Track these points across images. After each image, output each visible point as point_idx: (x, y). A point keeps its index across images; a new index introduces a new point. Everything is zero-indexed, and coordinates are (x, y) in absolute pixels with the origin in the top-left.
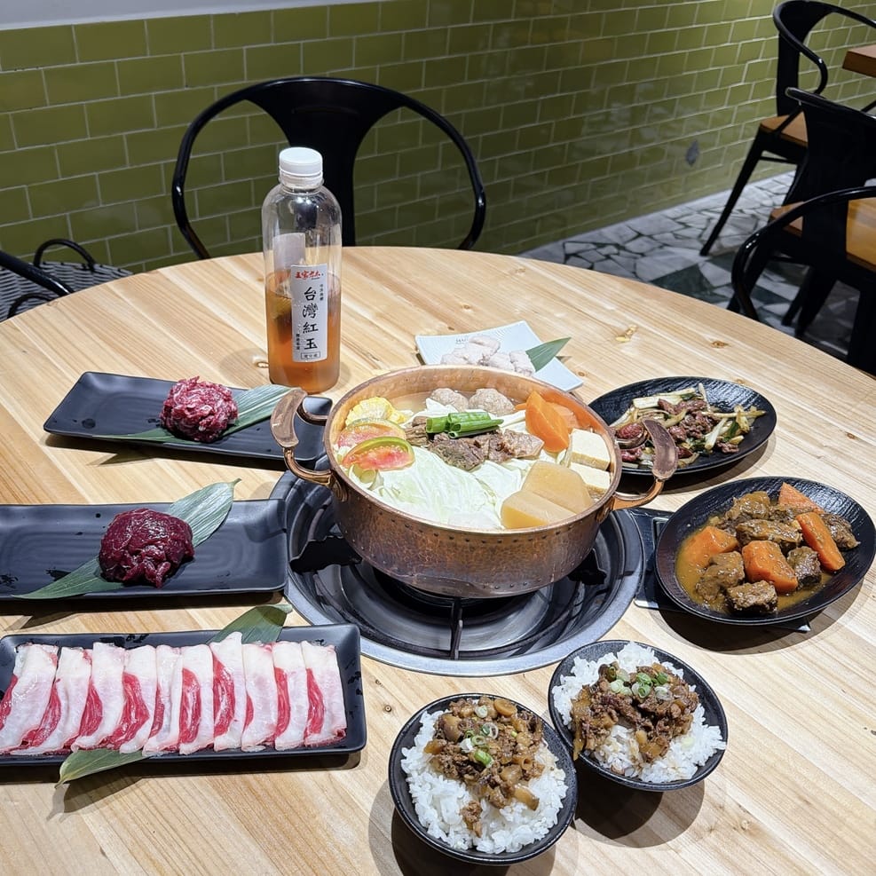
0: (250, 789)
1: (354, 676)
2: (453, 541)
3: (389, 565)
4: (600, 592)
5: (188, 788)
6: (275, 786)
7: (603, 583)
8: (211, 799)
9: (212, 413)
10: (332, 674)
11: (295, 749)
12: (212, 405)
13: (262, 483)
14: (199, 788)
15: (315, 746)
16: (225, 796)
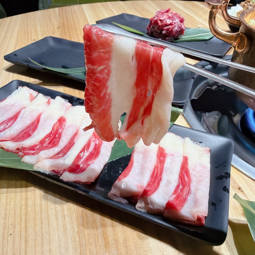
1: (223, 175)
6: (125, 241)
9: (171, 24)
10: (204, 167)
12: (173, 20)
16: (81, 229)
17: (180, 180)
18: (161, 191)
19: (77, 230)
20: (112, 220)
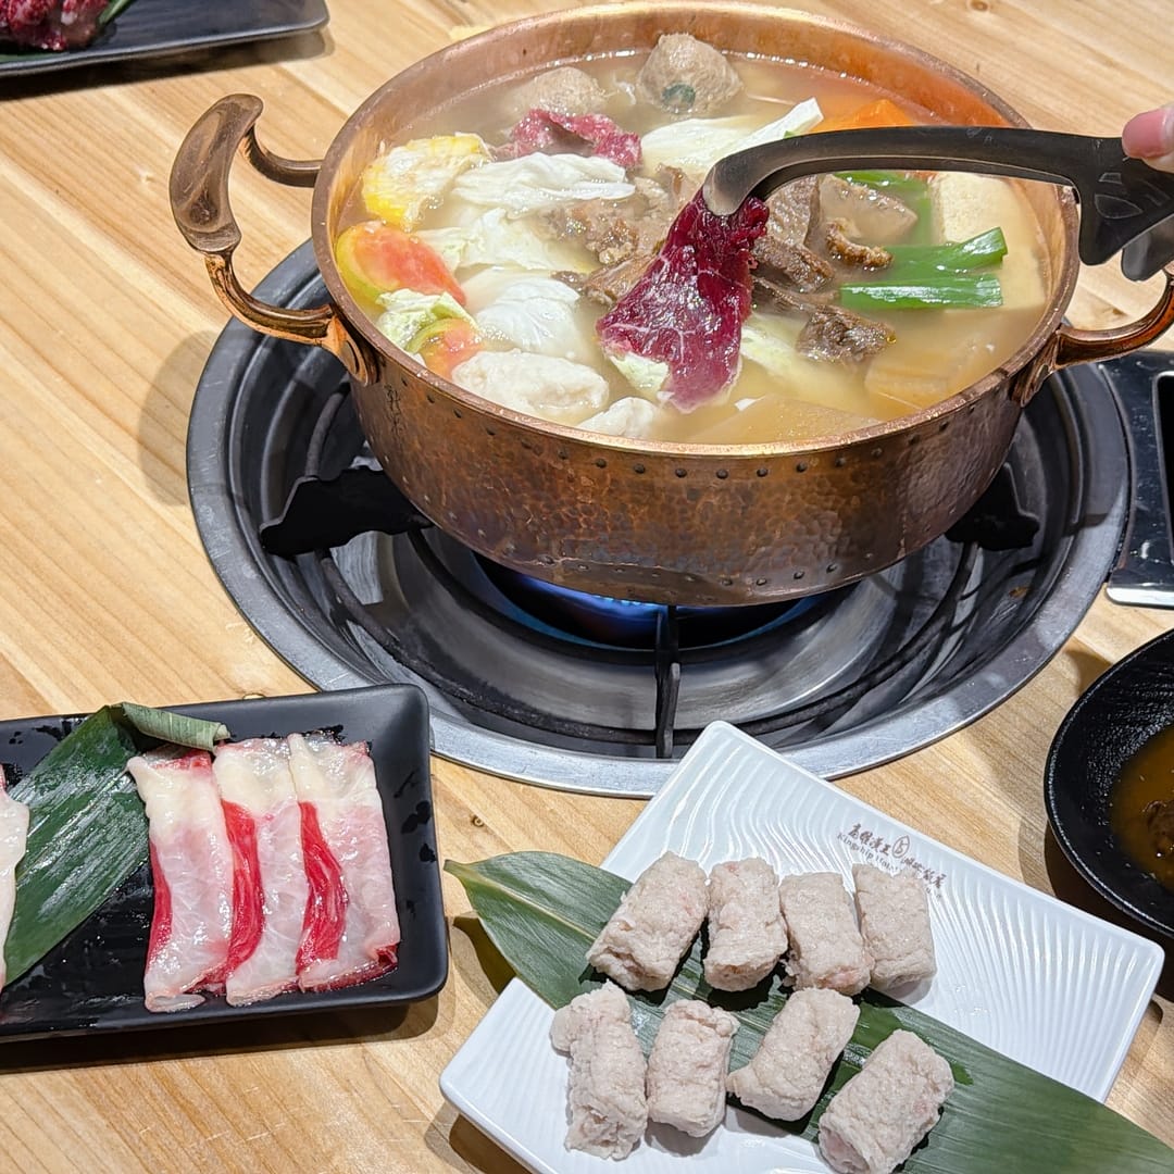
0: (173, 1092)
1: (416, 813)
2: (643, 477)
3: (494, 538)
4: (1020, 569)
5: (26, 1101)
6: (234, 1088)
7: (1030, 544)
8: (80, 1126)
11: (278, 999)
13: (184, 335)
14: (51, 1098)
15: (323, 989)
16: (115, 1116)
17: (312, 880)
18: (272, 930)
19: (105, 1122)
20: (180, 1058)
